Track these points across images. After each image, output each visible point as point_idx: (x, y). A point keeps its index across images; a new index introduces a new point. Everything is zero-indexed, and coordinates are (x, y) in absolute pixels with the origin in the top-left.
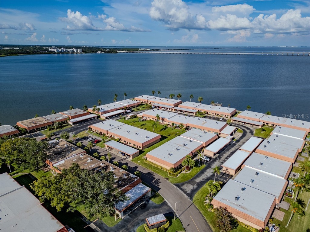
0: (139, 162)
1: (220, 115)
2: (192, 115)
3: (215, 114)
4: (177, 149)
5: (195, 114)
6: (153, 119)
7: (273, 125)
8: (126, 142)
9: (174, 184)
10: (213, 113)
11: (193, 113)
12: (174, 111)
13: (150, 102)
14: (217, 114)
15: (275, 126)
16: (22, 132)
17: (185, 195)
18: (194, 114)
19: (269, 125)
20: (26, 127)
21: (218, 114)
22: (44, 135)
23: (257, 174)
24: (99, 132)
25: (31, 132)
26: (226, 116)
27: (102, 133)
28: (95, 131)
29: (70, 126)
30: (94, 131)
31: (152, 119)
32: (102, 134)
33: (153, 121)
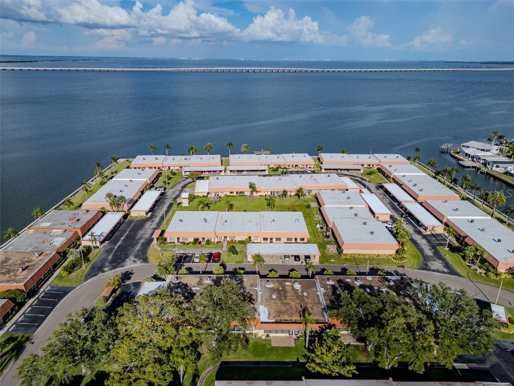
0: (332, 260)
1: (299, 166)
2: (263, 174)
3: (292, 165)
4: (364, 223)
5: (267, 171)
6: (232, 193)
7: (370, 165)
8: (269, 239)
9: (418, 269)
10: (289, 166)
11: (265, 170)
12: (231, 174)
13: (169, 167)
14: (294, 166)
15: (371, 166)
16: (19, 300)
17: (447, 275)
18: (267, 173)
19: (365, 166)
20: (21, 286)
21: (296, 166)
22: (75, 288)
23: (472, 221)
24: (191, 240)
25: (32, 293)
26: (308, 166)
27: (201, 240)
28: (176, 241)
29: (97, 250)
30: (174, 243)
31: (229, 194)
32: (200, 243)
33: (233, 196)
